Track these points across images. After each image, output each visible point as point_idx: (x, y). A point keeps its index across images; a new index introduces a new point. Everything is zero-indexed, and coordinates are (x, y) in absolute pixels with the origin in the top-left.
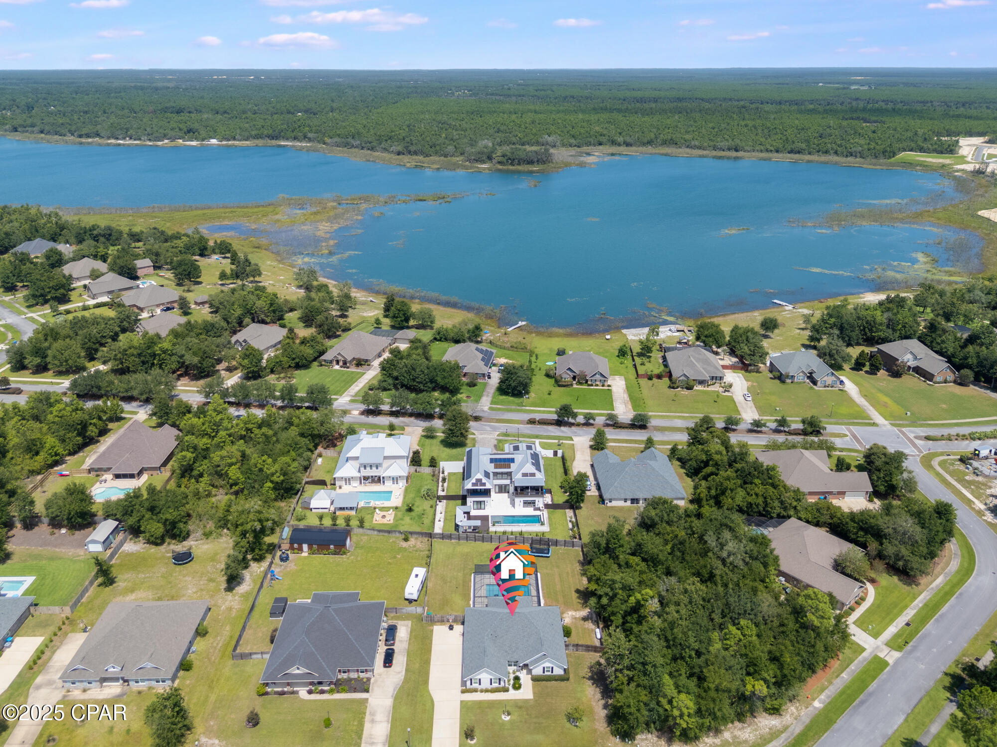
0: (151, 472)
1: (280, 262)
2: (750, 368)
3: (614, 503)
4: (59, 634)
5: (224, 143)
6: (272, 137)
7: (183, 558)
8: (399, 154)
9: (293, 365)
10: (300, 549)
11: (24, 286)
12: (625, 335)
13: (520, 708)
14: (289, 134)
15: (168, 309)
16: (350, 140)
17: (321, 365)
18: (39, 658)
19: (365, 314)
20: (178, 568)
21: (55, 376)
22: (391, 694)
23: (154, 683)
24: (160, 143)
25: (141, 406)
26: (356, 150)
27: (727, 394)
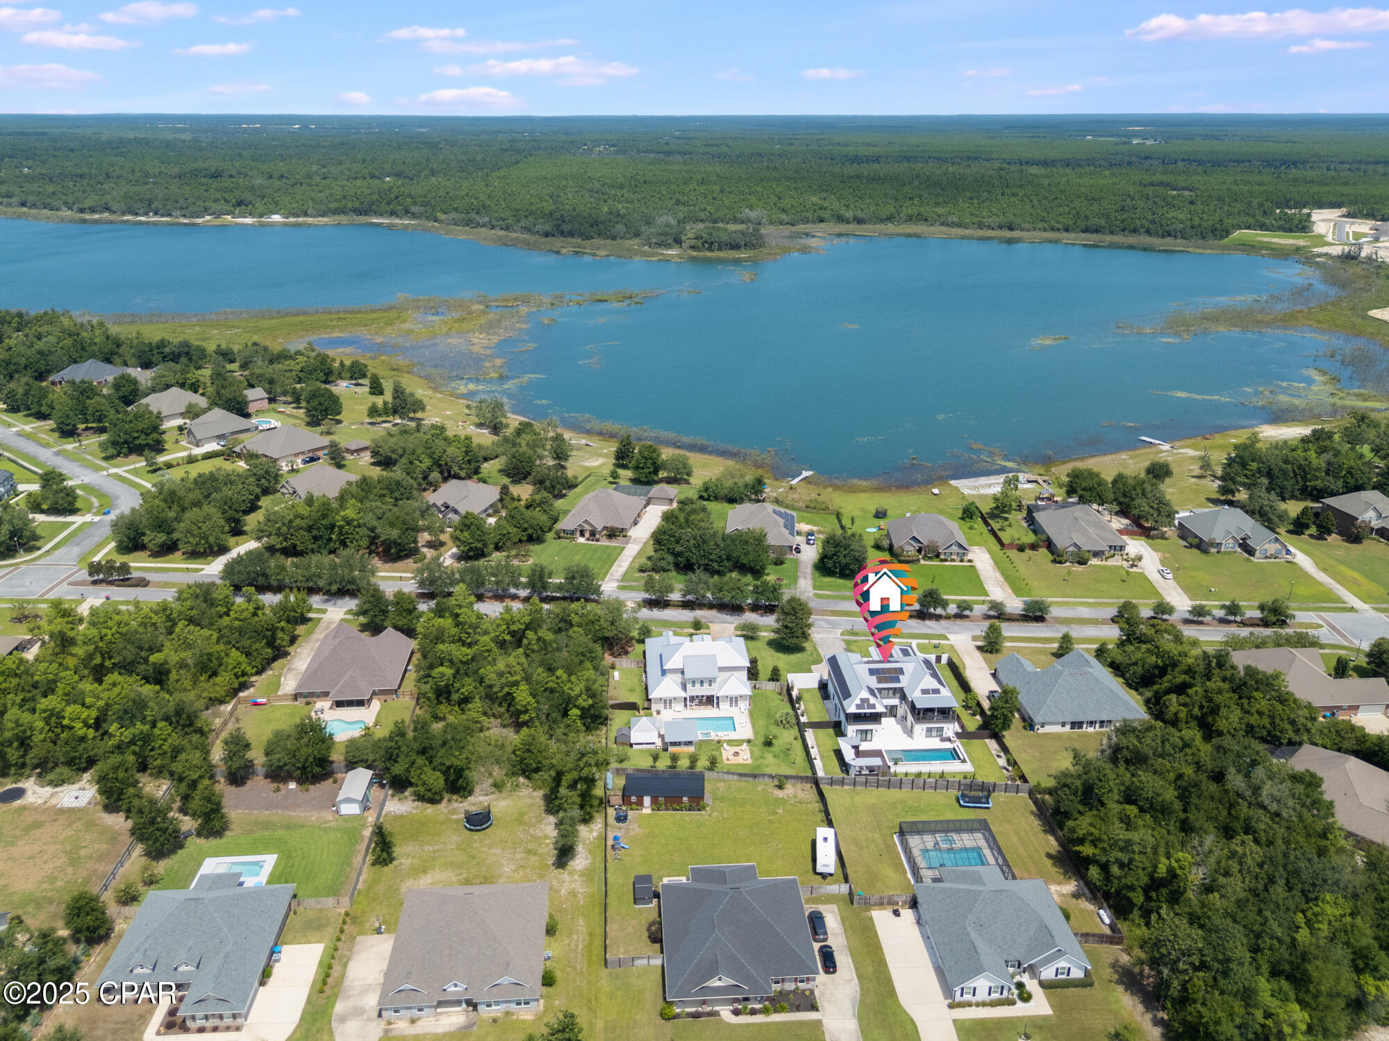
0: (384, 697)
1: (435, 389)
2: (1153, 533)
3: (1048, 729)
4: (343, 937)
5: (292, 220)
6: (360, 212)
7: (479, 821)
8: (547, 235)
9: (525, 538)
10: (640, 803)
11: (87, 429)
12: (957, 489)
13: (1040, 1028)
14: (383, 207)
15: (312, 460)
16: (473, 215)
17: (559, 538)
18: (328, 975)
19: (587, 464)
20: (476, 836)
21: (187, 559)
22: (850, 1012)
23: (513, 1006)
24: (200, 221)
25: (327, 601)
26: (483, 230)
27: (1134, 569)
